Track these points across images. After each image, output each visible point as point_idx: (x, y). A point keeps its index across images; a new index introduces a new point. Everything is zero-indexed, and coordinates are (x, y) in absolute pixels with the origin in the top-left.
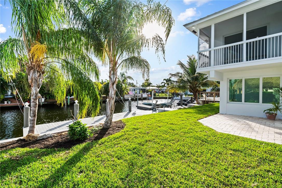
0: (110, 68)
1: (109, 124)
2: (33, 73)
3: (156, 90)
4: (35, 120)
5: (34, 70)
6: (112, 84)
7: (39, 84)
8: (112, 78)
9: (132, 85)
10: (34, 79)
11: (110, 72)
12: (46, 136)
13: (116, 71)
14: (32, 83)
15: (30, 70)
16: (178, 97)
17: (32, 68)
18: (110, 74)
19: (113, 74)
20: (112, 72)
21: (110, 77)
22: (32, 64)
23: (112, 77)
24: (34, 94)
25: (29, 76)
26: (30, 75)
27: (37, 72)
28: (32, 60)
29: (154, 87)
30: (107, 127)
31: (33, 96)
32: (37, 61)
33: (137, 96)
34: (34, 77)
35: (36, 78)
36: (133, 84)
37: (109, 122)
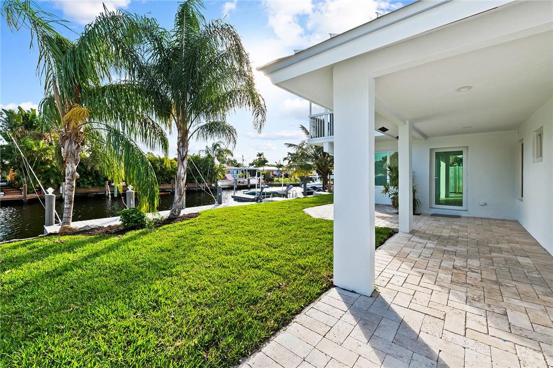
0: (178, 138)
1: (177, 213)
2: (69, 144)
3: (275, 173)
4: (71, 209)
5: (70, 141)
6: (181, 159)
7: (77, 159)
8: (181, 152)
9: (234, 163)
10: (70, 153)
11: (179, 144)
12: (89, 227)
13: (187, 143)
14: (66, 158)
15: (65, 141)
16: (309, 183)
17: (68, 138)
18: (178, 147)
19: (183, 146)
20: (181, 144)
21: (178, 150)
22: (67, 132)
23: (181, 150)
24: (69, 173)
25: (62, 149)
26: (65, 148)
27: (75, 142)
28: (66, 127)
29: (272, 166)
30: (174, 217)
31: (68, 175)
32: (74, 128)
33: (239, 182)
34: (69, 149)
35: (73, 152)
36: (235, 161)
37: (177, 210)
